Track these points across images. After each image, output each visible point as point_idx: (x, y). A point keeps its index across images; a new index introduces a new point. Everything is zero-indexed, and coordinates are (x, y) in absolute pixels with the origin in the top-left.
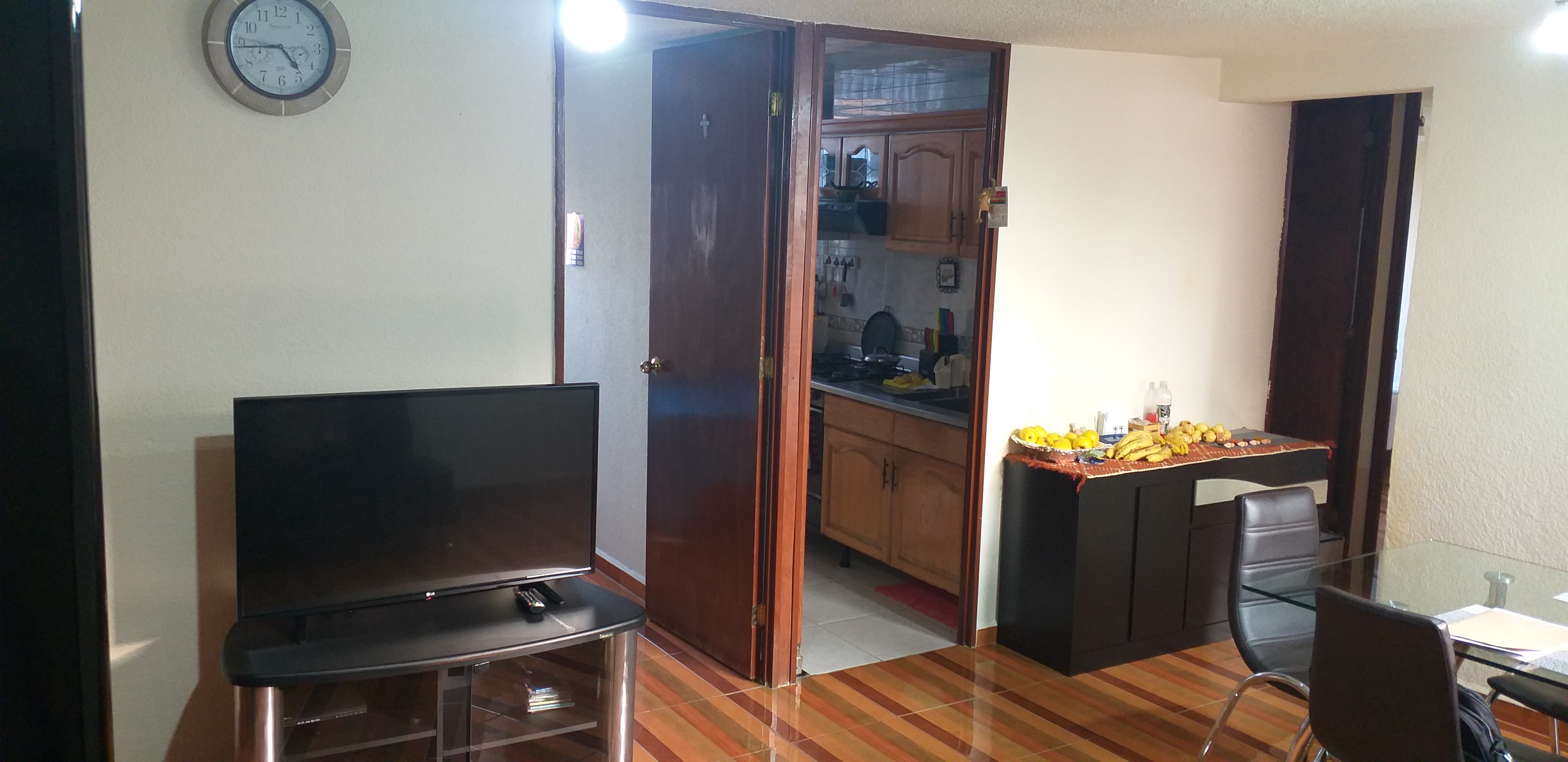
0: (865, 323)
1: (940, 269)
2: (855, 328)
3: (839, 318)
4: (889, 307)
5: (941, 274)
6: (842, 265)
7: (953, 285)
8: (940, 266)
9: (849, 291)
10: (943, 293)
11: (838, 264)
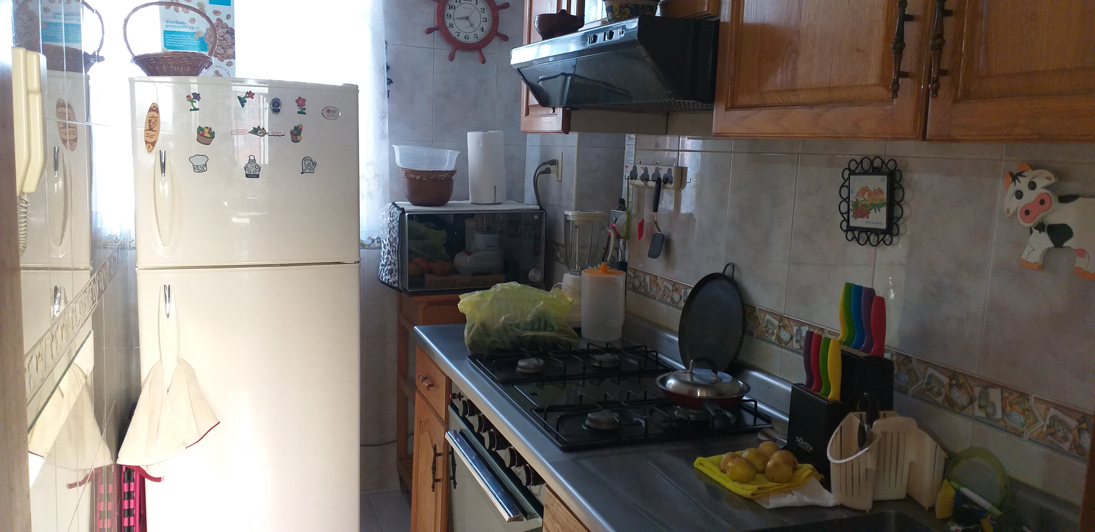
0: (689, 291)
1: (848, 187)
2: (672, 299)
3: (648, 278)
4: (733, 266)
5: (852, 198)
6: (653, 181)
7: (884, 226)
8: (849, 178)
9: (664, 228)
10: (854, 243)
11: (647, 180)
